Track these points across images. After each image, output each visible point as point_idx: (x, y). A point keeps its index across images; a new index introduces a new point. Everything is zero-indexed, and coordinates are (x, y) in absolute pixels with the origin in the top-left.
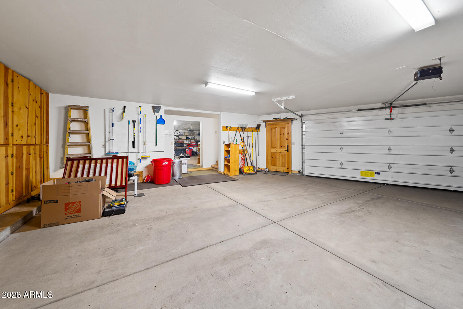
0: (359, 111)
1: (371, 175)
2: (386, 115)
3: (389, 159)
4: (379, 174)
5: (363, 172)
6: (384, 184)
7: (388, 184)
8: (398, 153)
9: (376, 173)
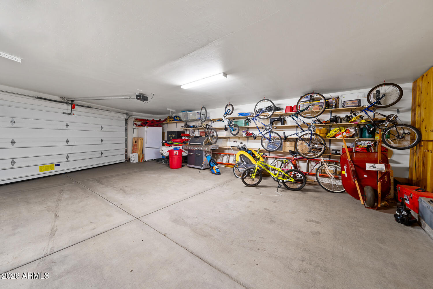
0: (38, 99)
1: (50, 169)
2: (64, 109)
3: (67, 150)
4: (59, 165)
5: (42, 167)
6: (63, 174)
7: (65, 173)
8: (73, 144)
9: (56, 165)
